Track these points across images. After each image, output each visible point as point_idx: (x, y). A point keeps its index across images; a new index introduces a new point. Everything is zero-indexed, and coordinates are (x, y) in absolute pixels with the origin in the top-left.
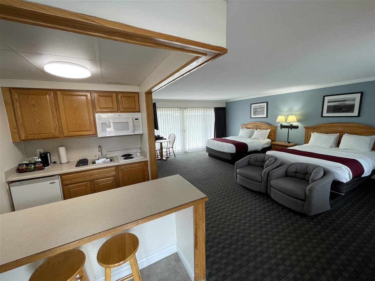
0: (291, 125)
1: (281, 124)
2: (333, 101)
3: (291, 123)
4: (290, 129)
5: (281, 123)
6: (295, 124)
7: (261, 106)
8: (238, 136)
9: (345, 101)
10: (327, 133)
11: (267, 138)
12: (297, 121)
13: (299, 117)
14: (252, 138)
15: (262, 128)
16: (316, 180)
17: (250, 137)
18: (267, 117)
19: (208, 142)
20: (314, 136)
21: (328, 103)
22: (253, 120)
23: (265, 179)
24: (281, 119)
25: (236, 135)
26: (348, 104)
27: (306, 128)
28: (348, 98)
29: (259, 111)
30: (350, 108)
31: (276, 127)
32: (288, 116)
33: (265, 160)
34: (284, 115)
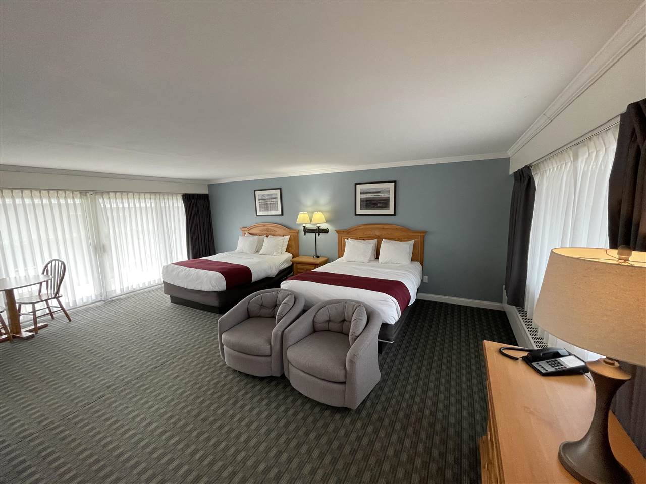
0: (319, 227)
1: (304, 227)
2: (365, 191)
3: (318, 225)
4: (317, 234)
5: (304, 225)
6: (324, 226)
7: (271, 195)
8: (236, 251)
9: (379, 192)
10: (364, 240)
11: (286, 251)
12: (325, 222)
13: (327, 215)
14: (260, 253)
15: (276, 233)
16: (357, 335)
17: (257, 251)
18: (282, 214)
19: (167, 271)
20: (350, 244)
21: (362, 195)
22: (260, 220)
23: (277, 348)
24: (303, 219)
25: (232, 248)
26: (383, 196)
27: (338, 232)
28: (382, 188)
29: (270, 204)
30: (384, 203)
31: (298, 232)
32: (313, 213)
33: (278, 302)
34: (308, 212)
